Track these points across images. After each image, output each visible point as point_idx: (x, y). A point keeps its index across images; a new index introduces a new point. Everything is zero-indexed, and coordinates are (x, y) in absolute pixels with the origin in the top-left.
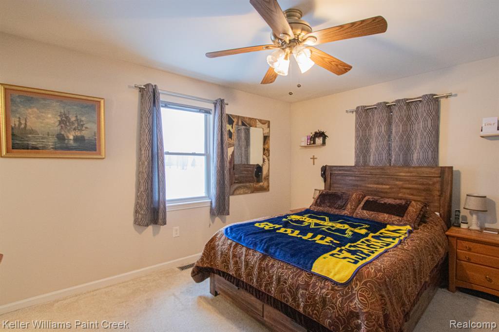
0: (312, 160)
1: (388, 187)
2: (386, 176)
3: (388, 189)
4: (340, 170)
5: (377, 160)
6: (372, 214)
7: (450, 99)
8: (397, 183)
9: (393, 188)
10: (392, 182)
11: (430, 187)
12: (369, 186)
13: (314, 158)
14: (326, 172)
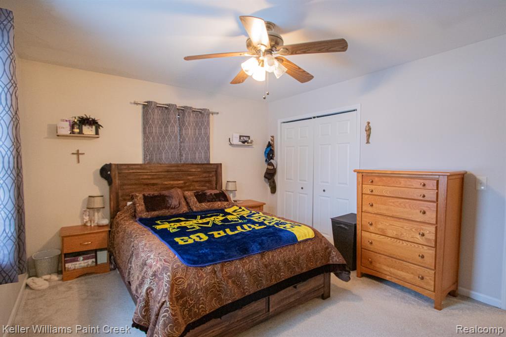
0: (75, 156)
1: (182, 182)
2: (181, 173)
3: (183, 184)
4: (132, 169)
5: (170, 158)
6: (210, 205)
7: (215, 115)
8: (190, 177)
9: (186, 183)
10: (185, 177)
11: (210, 178)
12: (166, 183)
13: (78, 154)
14: (106, 172)
